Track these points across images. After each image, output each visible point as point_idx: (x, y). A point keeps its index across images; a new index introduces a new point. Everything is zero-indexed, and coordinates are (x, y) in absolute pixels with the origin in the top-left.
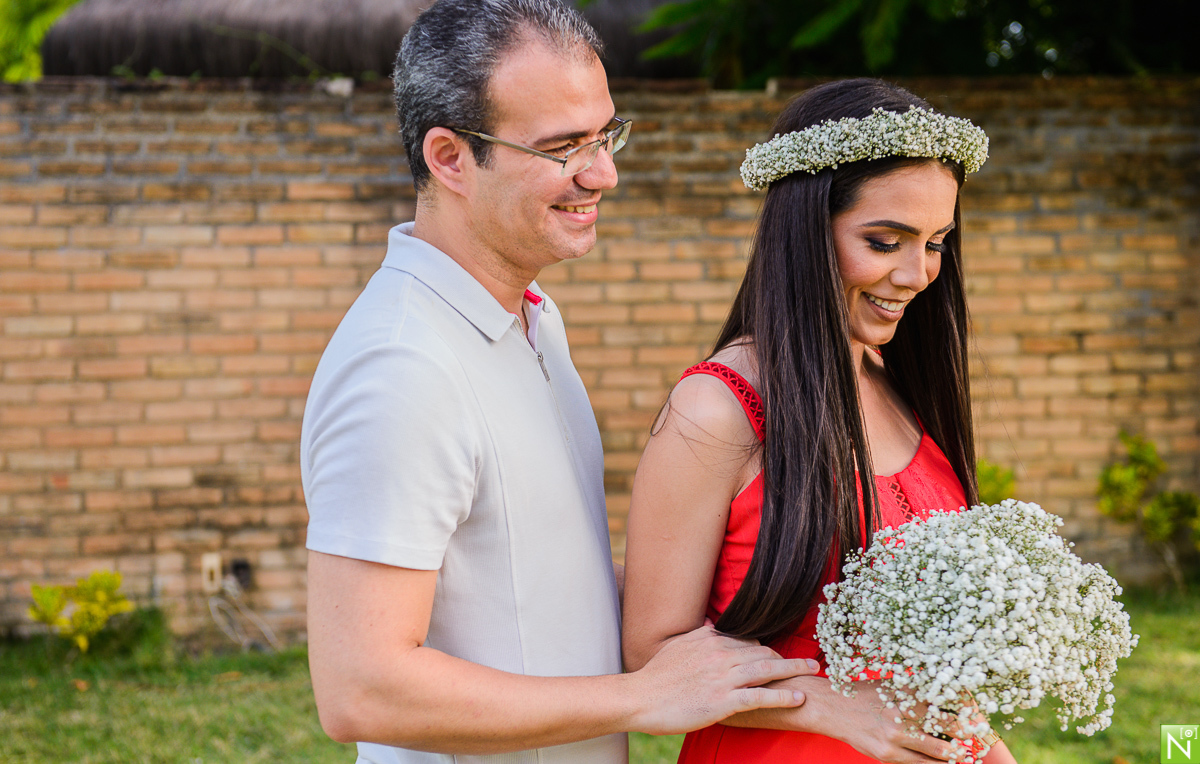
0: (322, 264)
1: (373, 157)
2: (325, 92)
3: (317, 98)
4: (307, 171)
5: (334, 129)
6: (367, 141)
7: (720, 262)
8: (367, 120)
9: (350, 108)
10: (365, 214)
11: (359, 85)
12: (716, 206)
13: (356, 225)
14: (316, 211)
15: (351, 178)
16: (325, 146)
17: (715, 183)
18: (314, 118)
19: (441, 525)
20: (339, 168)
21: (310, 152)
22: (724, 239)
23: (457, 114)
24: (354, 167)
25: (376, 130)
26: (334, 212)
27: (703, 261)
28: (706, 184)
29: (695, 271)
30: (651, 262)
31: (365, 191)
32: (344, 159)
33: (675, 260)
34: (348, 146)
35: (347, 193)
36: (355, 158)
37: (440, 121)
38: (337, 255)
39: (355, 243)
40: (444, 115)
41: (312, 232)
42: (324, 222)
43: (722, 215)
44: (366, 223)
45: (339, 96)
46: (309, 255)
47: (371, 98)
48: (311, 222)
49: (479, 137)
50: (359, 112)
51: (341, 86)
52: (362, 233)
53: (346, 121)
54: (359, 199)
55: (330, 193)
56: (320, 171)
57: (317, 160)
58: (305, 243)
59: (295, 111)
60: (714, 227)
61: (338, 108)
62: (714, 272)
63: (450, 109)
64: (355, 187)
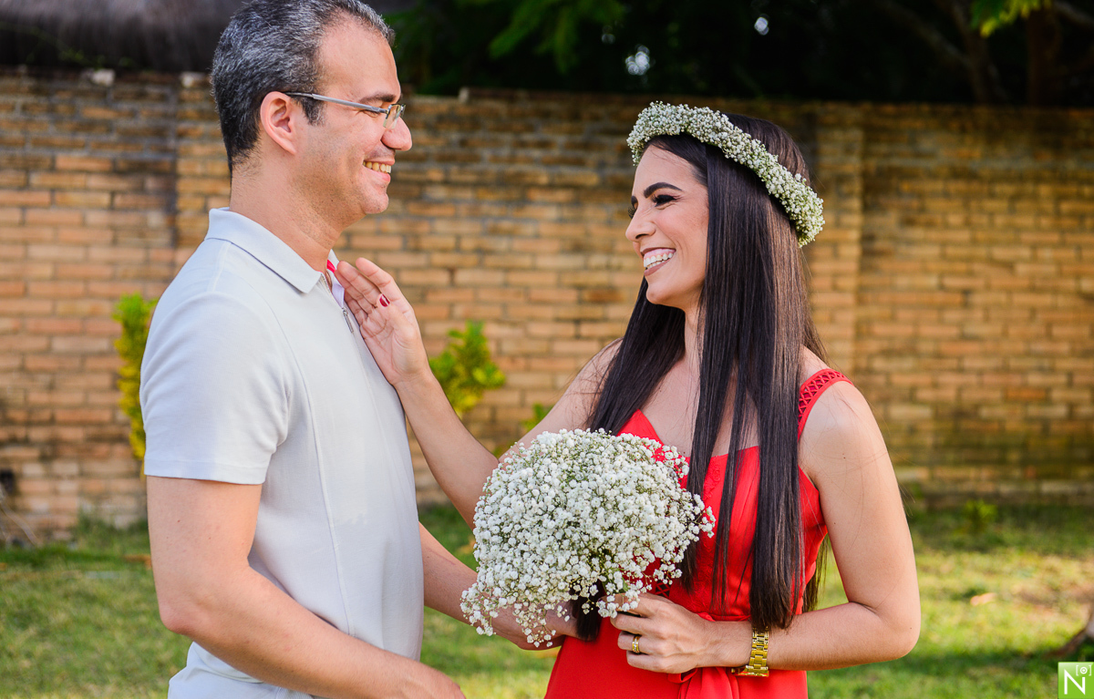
0: (83, 224)
1: (129, 137)
2: (90, 81)
3: (83, 86)
4: (72, 146)
5: (97, 112)
6: (124, 123)
7: (417, 236)
8: (125, 106)
9: (111, 96)
10: (121, 184)
11: (119, 76)
12: (415, 190)
13: (113, 194)
14: (79, 180)
15: (109, 154)
16: (89, 126)
17: (415, 171)
18: (80, 102)
19: (261, 446)
20: (100, 146)
21: (76, 130)
22: (421, 218)
23: (293, 78)
24: (113, 145)
25: (133, 114)
26: (94, 182)
27: (403, 235)
28: (408, 172)
29: (396, 243)
30: (360, 234)
31: (122, 165)
32: (104, 138)
33: (380, 233)
34: (108, 127)
35: (107, 166)
36: (114, 137)
37: (277, 85)
38: (96, 218)
39: (112, 208)
40: (281, 80)
41: (75, 198)
42: (86, 189)
43: (419, 198)
44: (123, 193)
45: (101, 85)
46: (73, 217)
47: (129, 88)
48: (75, 189)
49: (312, 99)
50: (119, 98)
51: (104, 77)
52: (118, 200)
53: (107, 105)
54: (116, 171)
55: (92, 165)
56: (83, 146)
57: (81, 137)
58: (69, 206)
59: (65, 96)
60: (413, 208)
61: (101, 94)
62: (411, 244)
63: (288, 74)
64: (114, 162)
